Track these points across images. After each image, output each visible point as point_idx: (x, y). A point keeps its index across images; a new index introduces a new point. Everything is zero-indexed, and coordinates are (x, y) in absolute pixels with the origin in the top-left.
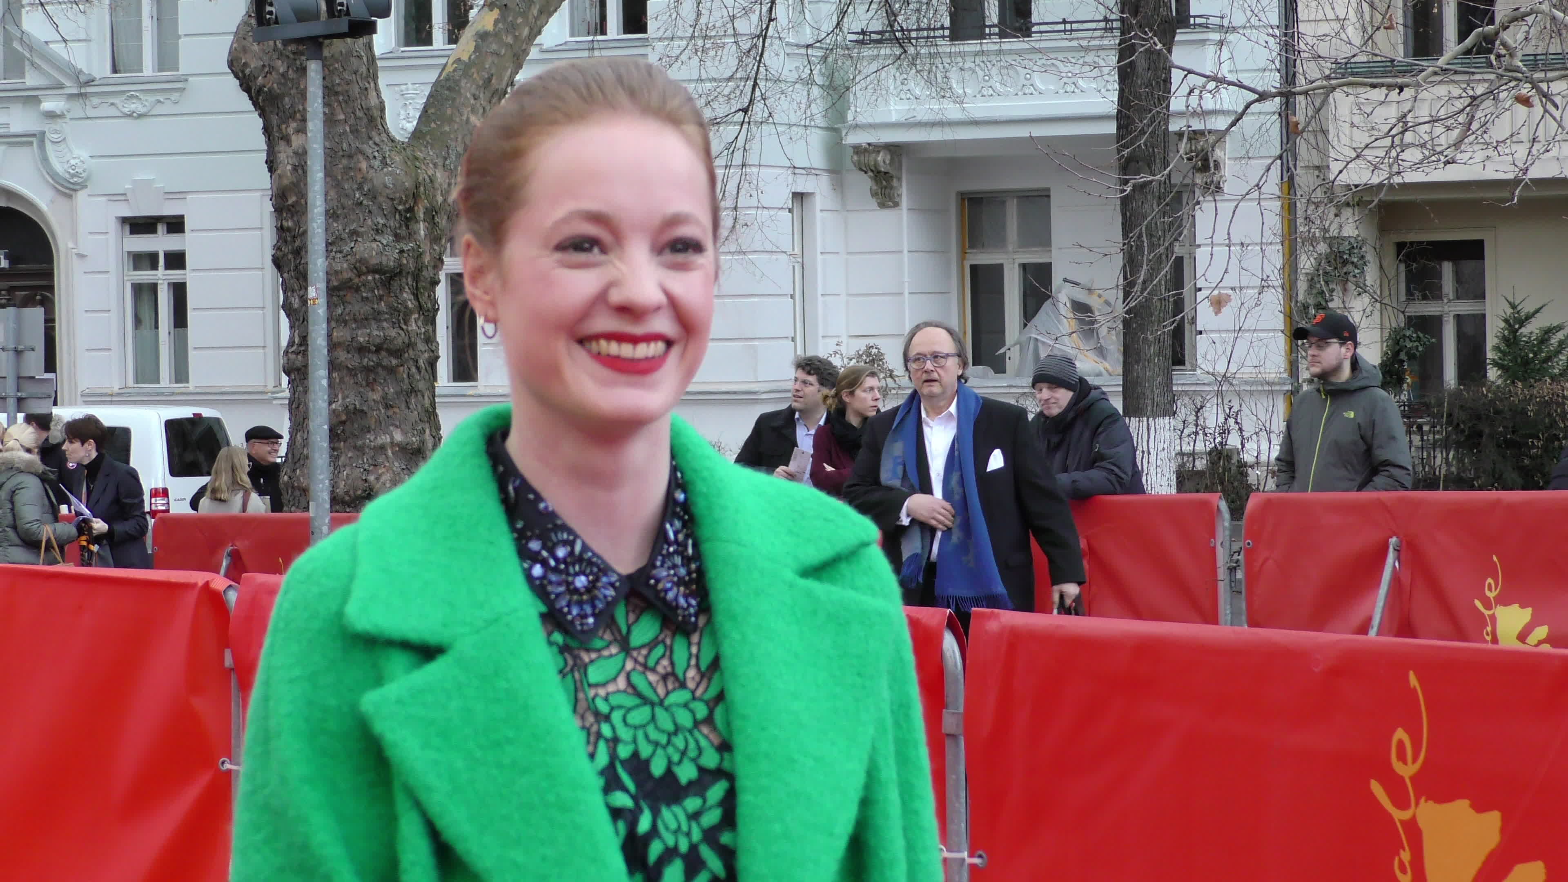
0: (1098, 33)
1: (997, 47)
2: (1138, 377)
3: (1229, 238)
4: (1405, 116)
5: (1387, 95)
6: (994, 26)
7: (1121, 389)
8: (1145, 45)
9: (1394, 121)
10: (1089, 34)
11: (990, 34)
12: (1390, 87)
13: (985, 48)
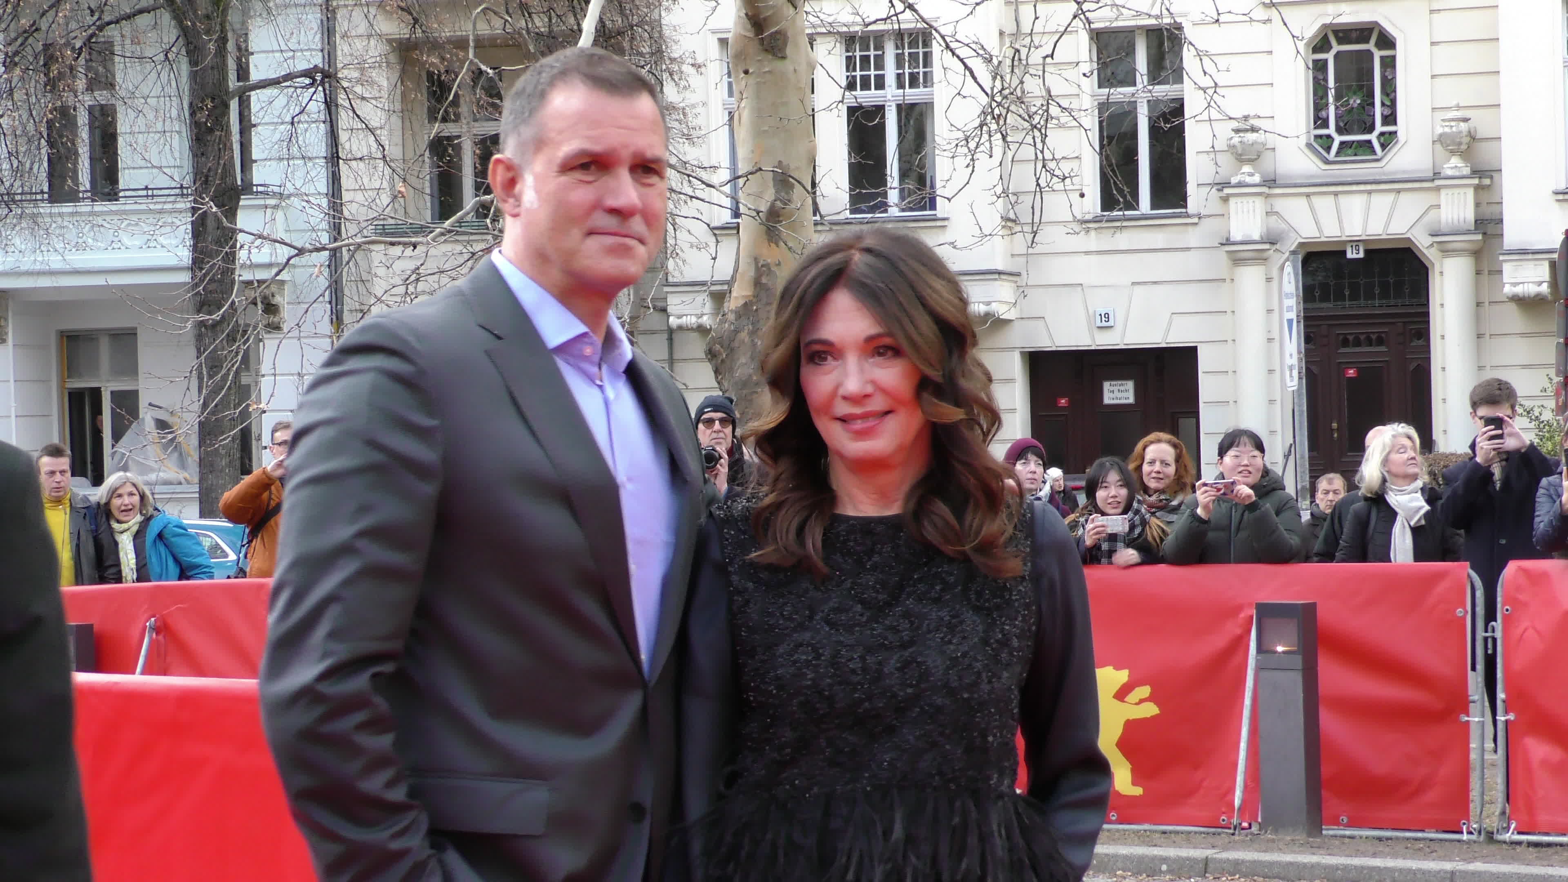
0: (172, 199)
1: (89, 209)
2: (212, 485)
3: (274, 368)
4: (418, 268)
5: (403, 252)
6: (86, 191)
7: (197, 495)
8: (201, 209)
9: (409, 272)
10: (163, 199)
11: (84, 198)
12: (405, 244)
13: (79, 209)
